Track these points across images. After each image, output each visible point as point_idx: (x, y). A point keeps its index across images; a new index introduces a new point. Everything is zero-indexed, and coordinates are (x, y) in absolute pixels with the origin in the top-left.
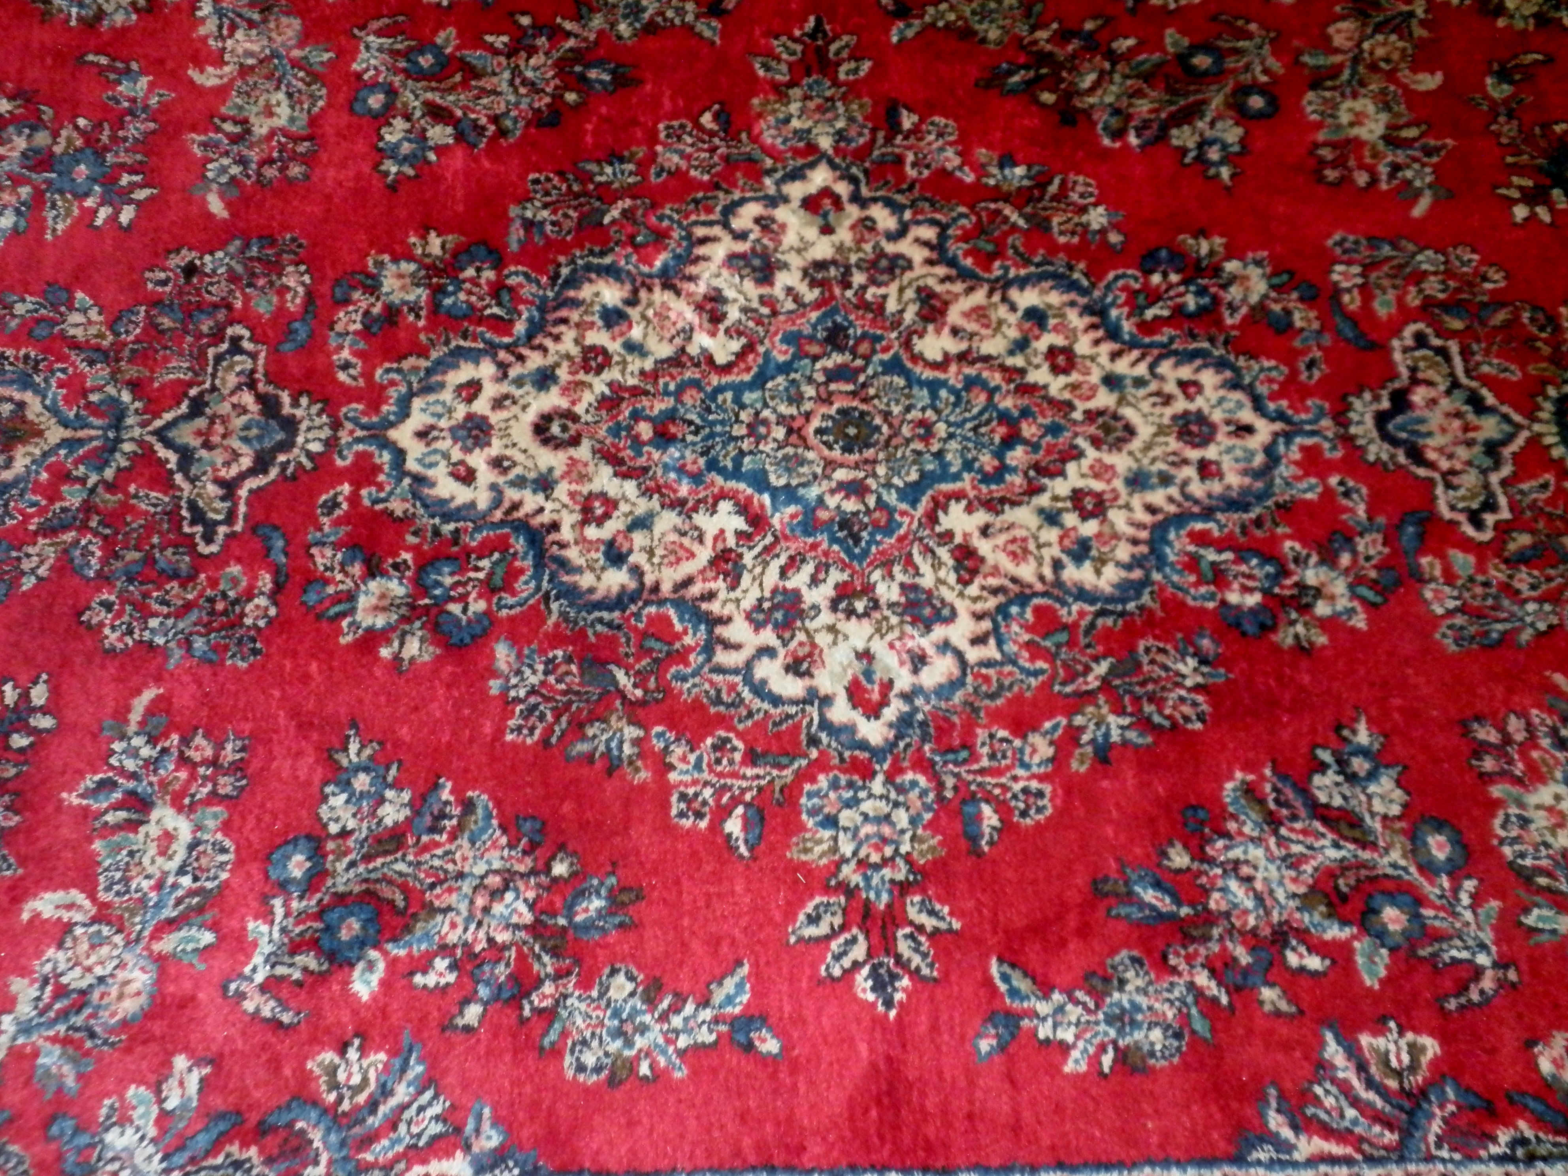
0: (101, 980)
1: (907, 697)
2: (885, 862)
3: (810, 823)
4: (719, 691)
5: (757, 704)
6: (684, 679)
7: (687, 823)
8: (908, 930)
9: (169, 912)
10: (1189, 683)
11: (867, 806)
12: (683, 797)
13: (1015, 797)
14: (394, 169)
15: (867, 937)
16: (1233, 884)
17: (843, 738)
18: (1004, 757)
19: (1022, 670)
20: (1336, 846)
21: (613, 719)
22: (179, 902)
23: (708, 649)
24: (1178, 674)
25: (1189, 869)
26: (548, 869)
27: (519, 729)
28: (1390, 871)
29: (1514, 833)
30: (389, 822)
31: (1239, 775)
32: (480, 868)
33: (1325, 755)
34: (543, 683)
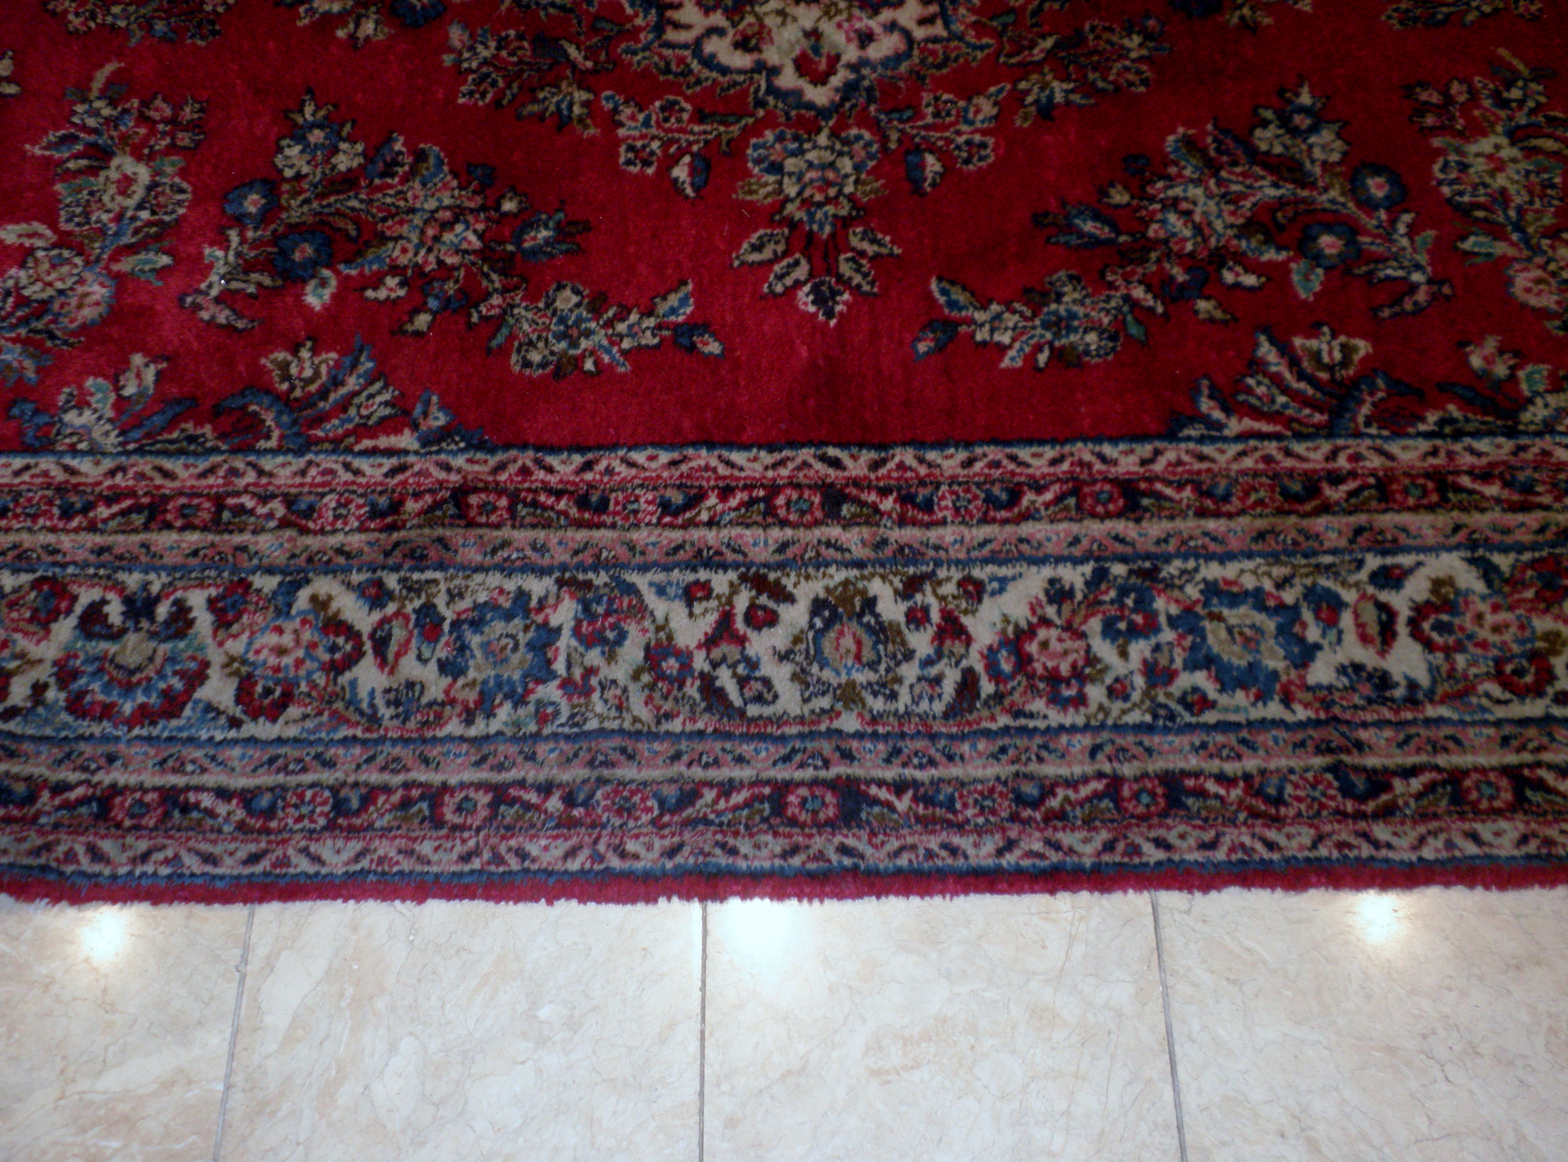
0: (61, 292)
1: (854, 67)
2: (828, 201)
3: (756, 170)
4: (668, 64)
5: (706, 73)
6: (635, 53)
7: (634, 169)
8: (849, 255)
9: (127, 239)
10: (1133, 55)
11: (812, 156)
12: (631, 148)
13: (958, 147)
15: (810, 261)
16: (1172, 218)
17: (790, 100)
18: (948, 114)
19: (968, 45)
20: (1276, 185)
21: (564, 85)
22: (136, 232)
23: (659, 29)
24: (1122, 47)
25: (1128, 205)
26: (497, 208)
27: (471, 93)
28: (1328, 206)
29: (1453, 176)
30: (342, 168)
31: (1181, 130)
32: (431, 204)
33: (1268, 114)
34: (495, 57)
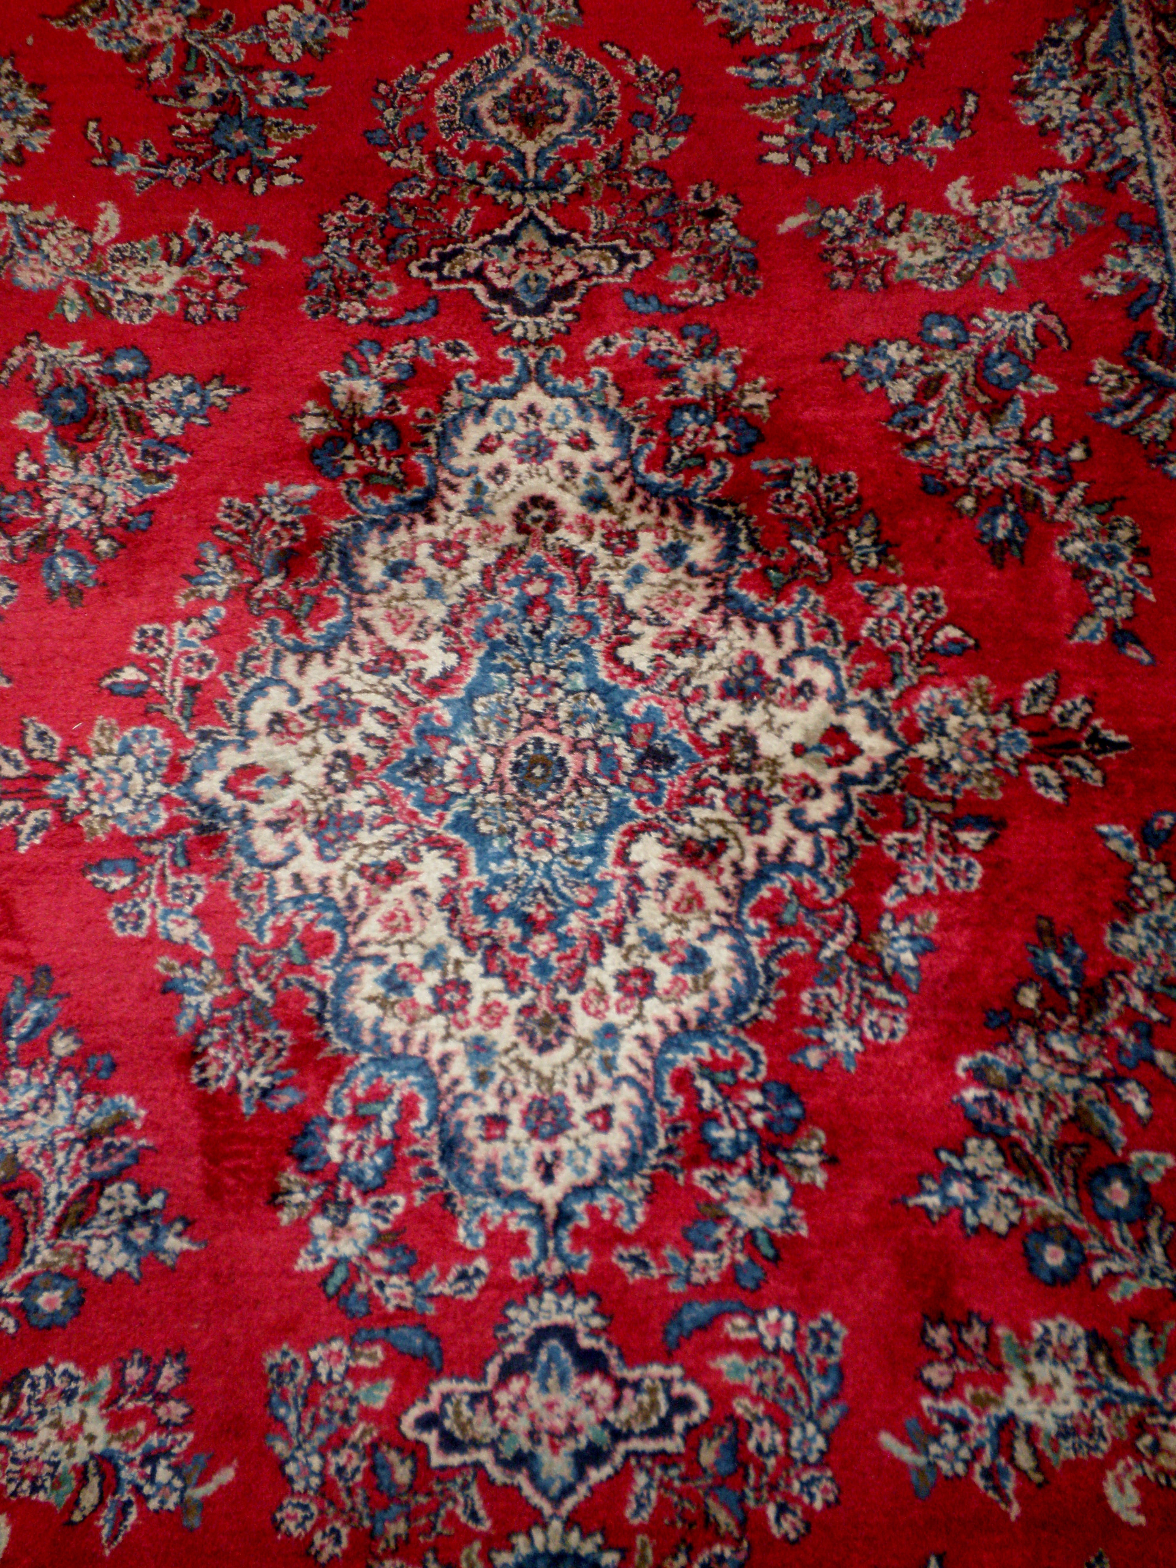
0: (47, 257)
1: (243, 815)
2: (86, 795)
3: (128, 734)
4: (258, 658)
5: (243, 689)
6: (270, 631)
7: (136, 638)
8: (22, 810)
9: (95, 290)
10: (242, 1076)
11: (138, 779)
12: (159, 633)
13: (136, 904)
14: (851, 357)
15: (19, 778)
16: (33, 1093)
17: (205, 761)
18: (175, 897)
19: (264, 919)
20: (60, 1196)
21: (235, 576)
22: (102, 294)
23: (297, 649)
24: (252, 1066)
25: (51, 1054)
26: (103, 537)
27: (230, 507)
28: (29, 1247)
29: (57, 1382)
30: (155, 422)
31: (142, 1113)
32: (107, 488)
33: (156, 1201)
34: (272, 522)
